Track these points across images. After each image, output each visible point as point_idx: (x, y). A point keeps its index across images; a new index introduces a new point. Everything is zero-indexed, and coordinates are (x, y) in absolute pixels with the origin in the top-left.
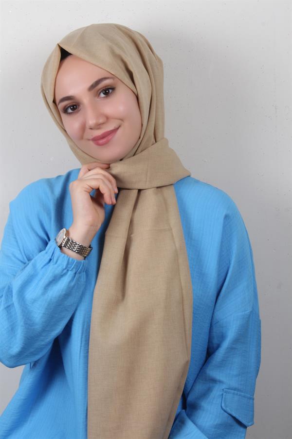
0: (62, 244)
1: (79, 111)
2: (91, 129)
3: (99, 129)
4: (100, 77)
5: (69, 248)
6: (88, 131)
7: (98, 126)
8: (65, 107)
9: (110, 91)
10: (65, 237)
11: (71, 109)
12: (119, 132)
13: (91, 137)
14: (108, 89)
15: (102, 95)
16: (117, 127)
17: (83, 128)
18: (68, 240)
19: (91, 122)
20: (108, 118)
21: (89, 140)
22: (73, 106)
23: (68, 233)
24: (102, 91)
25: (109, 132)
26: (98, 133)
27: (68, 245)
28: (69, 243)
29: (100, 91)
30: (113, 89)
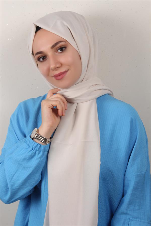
0: (34, 137)
1: (47, 60)
2: (52, 70)
3: (56, 70)
4: (58, 41)
5: (38, 140)
6: (51, 71)
7: (56, 69)
8: (39, 57)
9: (64, 49)
10: (36, 133)
11: (42, 59)
12: (68, 73)
13: (53, 75)
14: (63, 48)
15: (59, 51)
16: (67, 70)
17: (49, 70)
18: (38, 135)
19: (52, 66)
20: (62, 65)
21: (52, 77)
22: (43, 57)
23: (38, 131)
24: (59, 49)
25: (62, 72)
26: (57, 72)
27: (38, 138)
28: (38, 137)
29: (58, 49)
30: (65, 48)
